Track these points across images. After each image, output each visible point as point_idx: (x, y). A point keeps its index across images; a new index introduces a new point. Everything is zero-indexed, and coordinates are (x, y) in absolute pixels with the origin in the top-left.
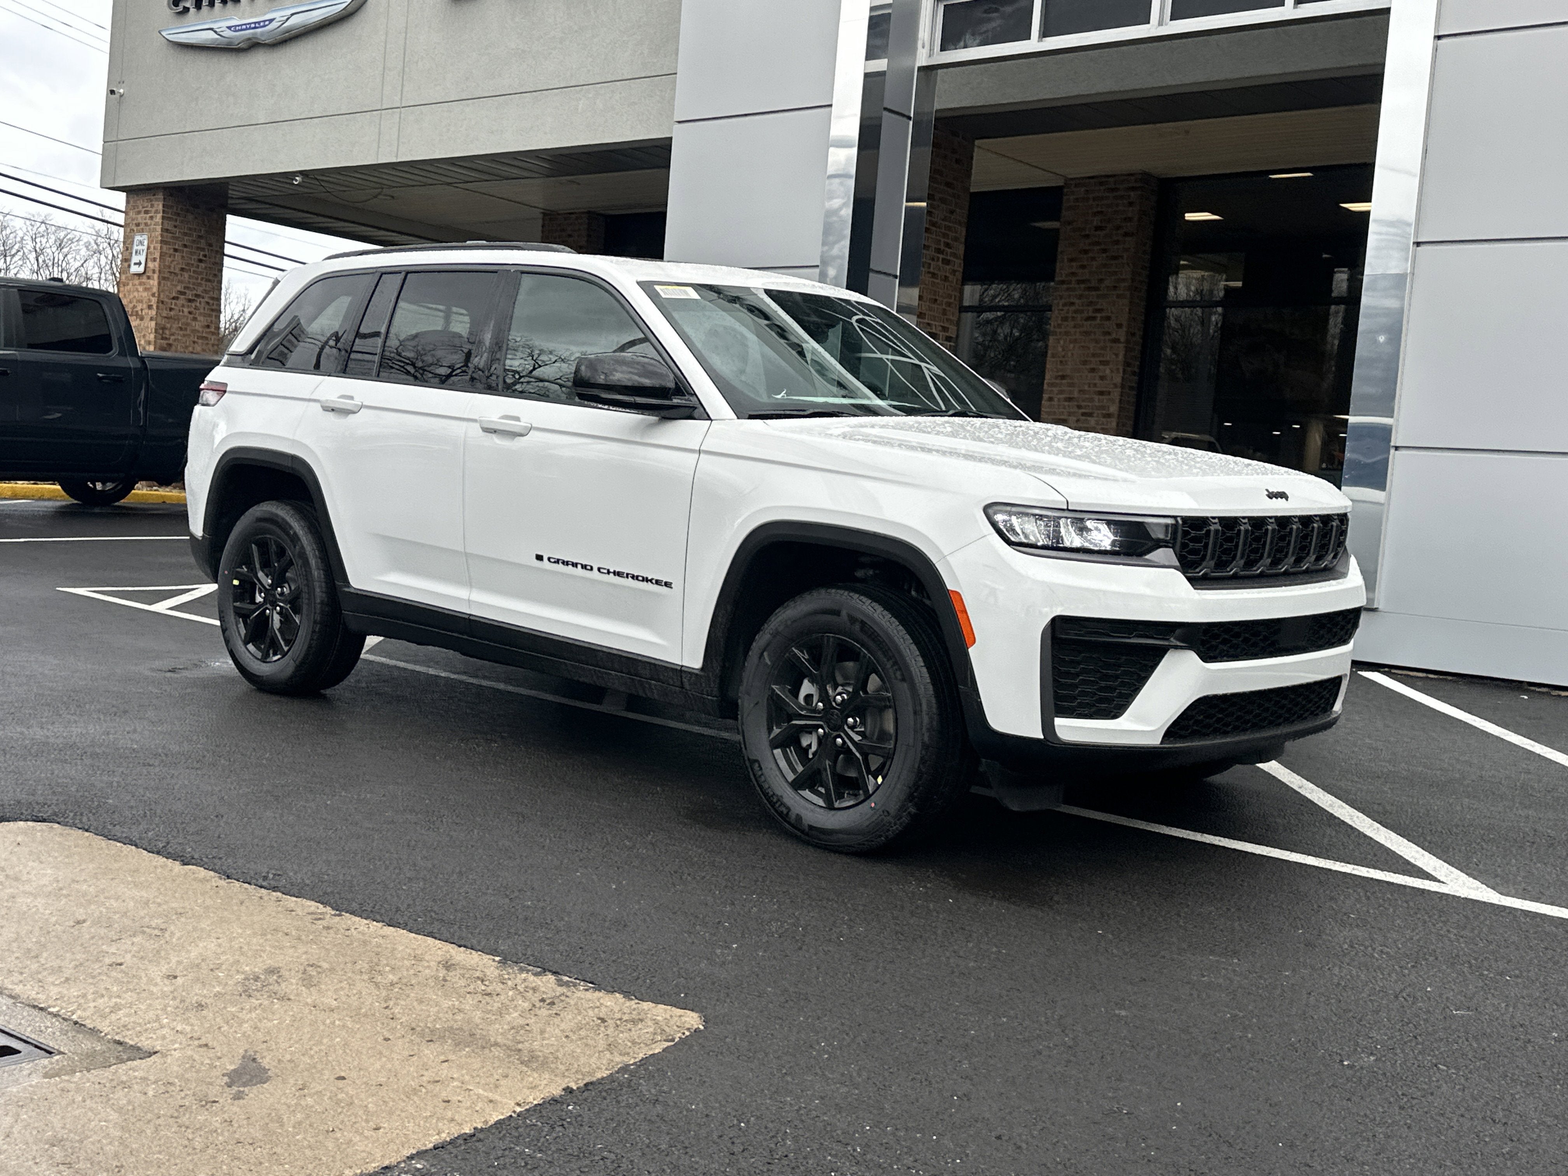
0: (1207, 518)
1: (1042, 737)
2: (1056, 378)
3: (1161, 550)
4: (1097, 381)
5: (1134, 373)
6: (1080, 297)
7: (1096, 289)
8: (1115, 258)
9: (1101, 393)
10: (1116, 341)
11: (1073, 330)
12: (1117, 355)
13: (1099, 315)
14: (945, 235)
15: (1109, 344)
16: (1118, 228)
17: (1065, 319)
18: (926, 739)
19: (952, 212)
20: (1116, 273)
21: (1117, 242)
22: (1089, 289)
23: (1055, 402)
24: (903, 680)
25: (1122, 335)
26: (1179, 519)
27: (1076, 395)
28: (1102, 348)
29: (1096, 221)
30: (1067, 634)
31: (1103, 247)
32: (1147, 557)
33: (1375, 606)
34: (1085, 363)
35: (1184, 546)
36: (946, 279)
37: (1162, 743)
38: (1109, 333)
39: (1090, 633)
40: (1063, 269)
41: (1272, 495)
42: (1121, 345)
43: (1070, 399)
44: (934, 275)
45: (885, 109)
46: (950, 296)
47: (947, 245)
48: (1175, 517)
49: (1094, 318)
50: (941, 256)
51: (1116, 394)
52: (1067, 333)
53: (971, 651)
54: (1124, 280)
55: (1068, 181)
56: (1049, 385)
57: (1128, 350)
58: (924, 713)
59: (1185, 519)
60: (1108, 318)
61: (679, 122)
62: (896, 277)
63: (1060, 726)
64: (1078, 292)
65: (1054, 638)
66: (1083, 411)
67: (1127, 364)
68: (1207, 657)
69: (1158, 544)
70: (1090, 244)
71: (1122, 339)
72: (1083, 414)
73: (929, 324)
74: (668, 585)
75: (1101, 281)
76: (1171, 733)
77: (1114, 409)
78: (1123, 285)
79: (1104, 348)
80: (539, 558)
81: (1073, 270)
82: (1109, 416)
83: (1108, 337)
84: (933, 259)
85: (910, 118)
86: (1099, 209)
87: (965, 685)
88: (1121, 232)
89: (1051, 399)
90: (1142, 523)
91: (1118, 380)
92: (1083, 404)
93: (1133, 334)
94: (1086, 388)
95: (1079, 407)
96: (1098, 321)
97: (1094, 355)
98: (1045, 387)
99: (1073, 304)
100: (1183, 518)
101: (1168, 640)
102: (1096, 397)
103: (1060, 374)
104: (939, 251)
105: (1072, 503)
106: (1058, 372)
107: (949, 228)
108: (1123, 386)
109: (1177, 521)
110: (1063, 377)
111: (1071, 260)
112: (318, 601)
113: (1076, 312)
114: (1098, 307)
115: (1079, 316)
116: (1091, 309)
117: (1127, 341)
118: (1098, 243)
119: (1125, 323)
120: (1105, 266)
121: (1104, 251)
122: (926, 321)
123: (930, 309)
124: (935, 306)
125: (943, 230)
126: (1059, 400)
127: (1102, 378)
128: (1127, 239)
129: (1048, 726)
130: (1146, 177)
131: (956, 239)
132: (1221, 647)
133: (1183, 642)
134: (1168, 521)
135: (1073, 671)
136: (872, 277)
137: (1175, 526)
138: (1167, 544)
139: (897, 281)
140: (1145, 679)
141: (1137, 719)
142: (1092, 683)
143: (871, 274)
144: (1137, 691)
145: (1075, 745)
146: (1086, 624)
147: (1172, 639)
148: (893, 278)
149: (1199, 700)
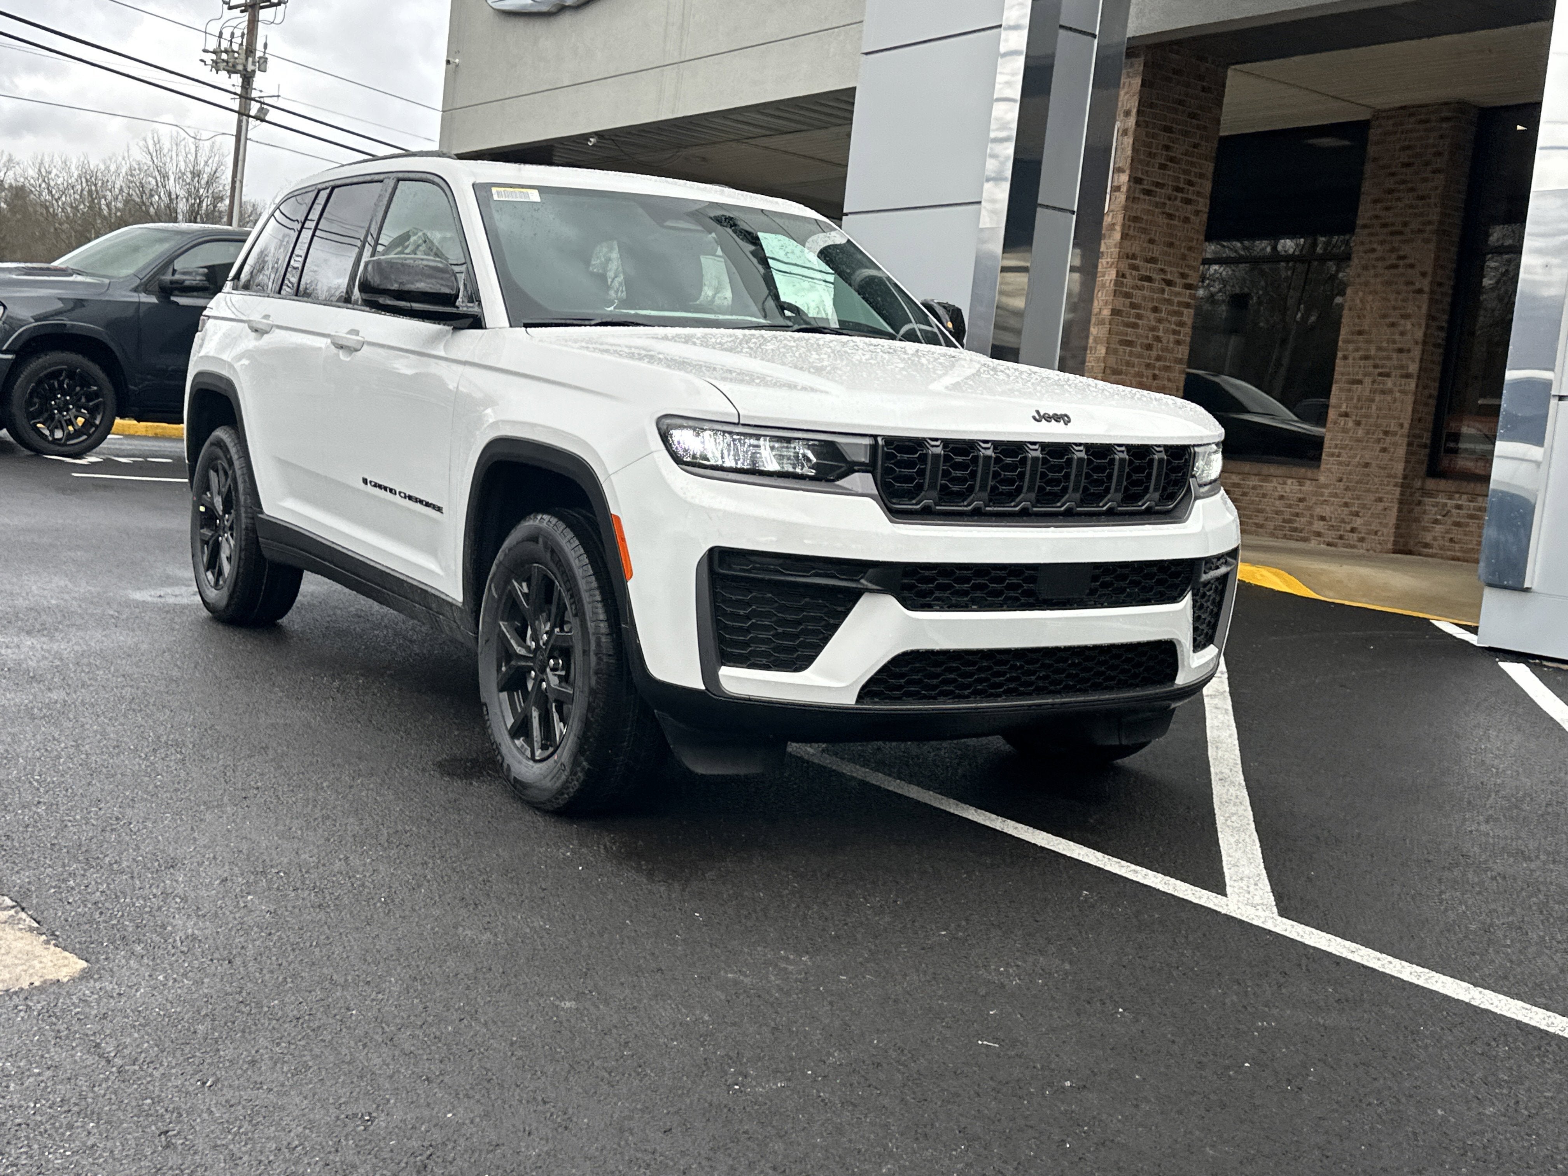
0: (924, 439)
1: (703, 688)
2: (1353, 334)
3: (856, 474)
4: (1397, 337)
5: (1440, 328)
6: (1382, 243)
7: (1401, 233)
8: (1422, 198)
9: (1400, 351)
10: (1420, 291)
11: (1372, 281)
12: (1419, 307)
13: (1401, 262)
14: (1185, 172)
15: (1411, 295)
16: (1427, 164)
17: (1365, 268)
18: (593, 682)
19: (1195, 146)
20: (1421, 215)
21: (1425, 180)
22: (1392, 233)
23: (1350, 361)
24: (576, 615)
25: (1425, 284)
26: (879, 439)
27: (1373, 352)
28: (1404, 300)
29: (1404, 157)
30: (730, 568)
31: (1410, 185)
32: (838, 483)
33: (1526, 586)
34: (1384, 316)
35: (887, 471)
36: (1186, 220)
37: (857, 701)
38: (1412, 283)
39: (759, 569)
40: (1365, 212)
41: (1040, 417)
42: (1425, 296)
43: (1366, 358)
44: (1170, 216)
45: (1062, 27)
46: (1191, 240)
47: (1190, 183)
48: (875, 437)
49: (1395, 266)
50: (1180, 195)
51: (1417, 352)
52: (1366, 284)
53: (630, 584)
54: (1430, 223)
55: (1378, 114)
56: (1344, 342)
57: (1432, 301)
58: (592, 653)
59: (890, 441)
60: (1412, 266)
61: (867, 54)
62: (1073, 212)
63: (724, 676)
64: (1381, 238)
65: (711, 570)
66: (1380, 370)
67: (1431, 317)
68: (910, 604)
69: (852, 468)
70: (1396, 183)
71: (1427, 289)
72: (1380, 374)
73: (1162, 270)
74: (439, 509)
75: (1405, 224)
76: (867, 691)
77: (1413, 368)
78: (1429, 228)
79: (1405, 300)
80: (365, 481)
81: (1377, 213)
82: (1408, 376)
83: (1411, 288)
84: (1170, 199)
85: (1094, 36)
86: (1407, 143)
87: (626, 623)
88: (1429, 168)
89: (1345, 358)
90: (832, 443)
91: (1419, 334)
92: (1380, 363)
93: (1440, 284)
94: (1385, 345)
95: (1376, 366)
96: (1401, 270)
97: (1394, 308)
98: (1340, 343)
99: (1373, 250)
100: (884, 437)
101: (858, 581)
102: (1395, 355)
103: (1357, 328)
104: (1178, 189)
105: (745, 416)
106: (1354, 325)
107: (1192, 164)
108: (1425, 343)
109: (876, 441)
110: (1360, 333)
111: (1375, 201)
112: (243, 526)
113: (1377, 259)
114: (1401, 253)
115: (1380, 264)
116: (1394, 256)
117: (1432, 292)
118: (1404, 182)
119: (1430, 271)
120: (1411, 207)
121: (1412, 190)
122: (1159, 266)
123: (1166, 254)
124: (1171, 251)
125: (1184, 167)
126: (1354, 359)
127: (1402, 334)
128: (1438, 175)
129: (709, 674)
130: (1461, 107)
131: (1201, 176)
132: (937, 594)
133: (877, 584)
134: (867, 441)
135: (742, 612)
136: (1040, 213)
137: (874, 448)
138: (864, 468)
139: (1074, 217)
140: (836, 627)
141: (824, 673)
142: (767, 628)
143: (1039, 209)
144: (826, 640)
145: (745, 699)
146: (753, 558)
147: (862, 581)
148: (1069, 214)
149: (905, 654)
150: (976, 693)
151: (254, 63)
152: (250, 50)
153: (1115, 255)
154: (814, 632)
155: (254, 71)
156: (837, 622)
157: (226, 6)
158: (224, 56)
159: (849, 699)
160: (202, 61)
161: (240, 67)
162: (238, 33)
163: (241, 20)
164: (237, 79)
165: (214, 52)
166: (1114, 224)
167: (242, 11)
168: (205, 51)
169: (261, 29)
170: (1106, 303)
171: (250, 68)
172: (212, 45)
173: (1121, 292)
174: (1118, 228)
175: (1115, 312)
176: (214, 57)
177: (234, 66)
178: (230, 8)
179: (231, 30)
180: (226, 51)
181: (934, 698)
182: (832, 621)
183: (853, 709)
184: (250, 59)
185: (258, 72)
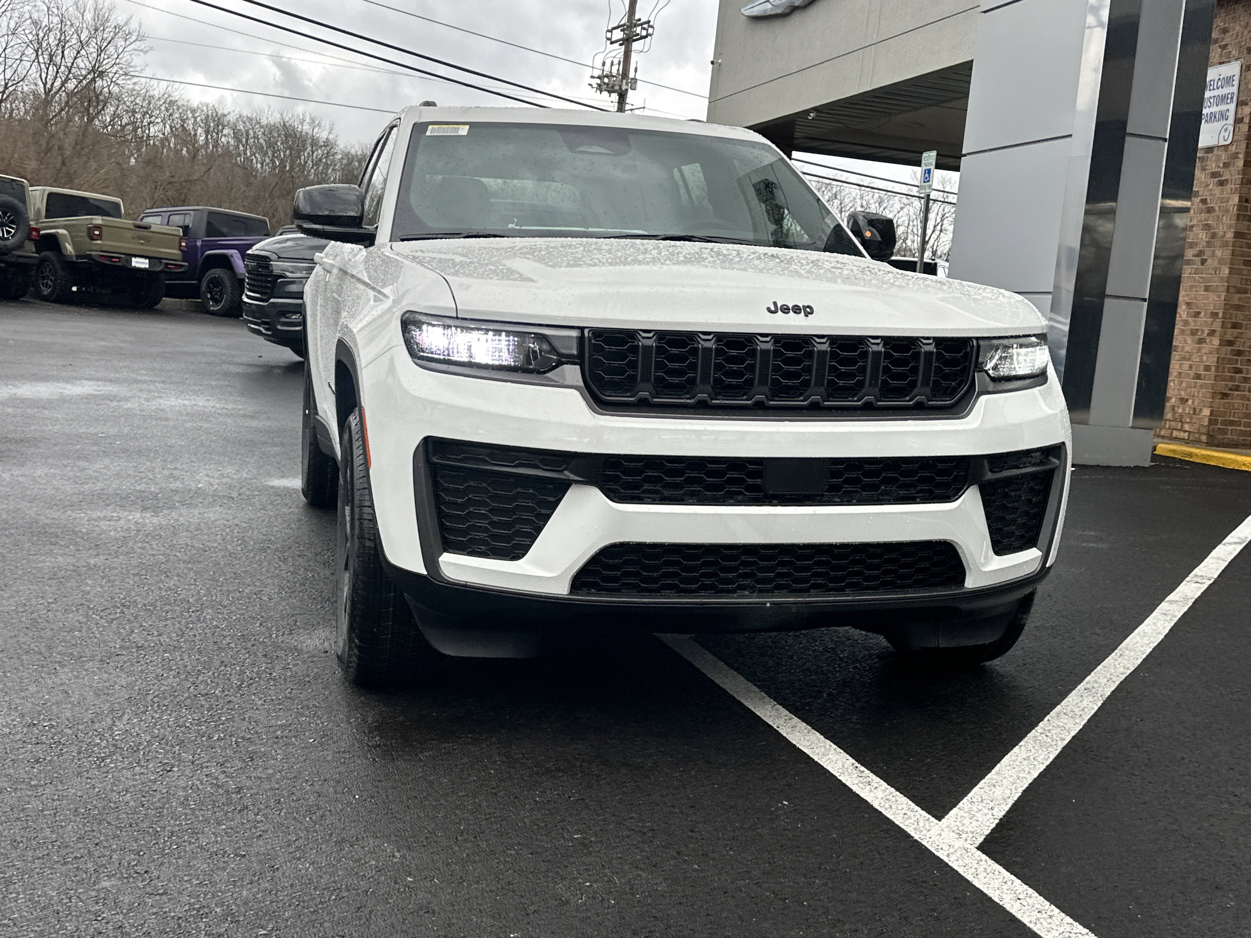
0: (636, 331)
1: (426, 573)
3: (566, 366)
26: (586, 331)
30: (443, 458)
32: (548, 374)
35: (595, 364)
37: (570, 592)
39: (470, 459)
41: (776, 309)
48: (582, 329)
61: (985, 12)
63: (445, 562)
65: (428, 461)
68: (616, 496)
69: (564, 359)
76: (580, 582)
90: (543, 336)
100: (592, 329)
101: (563, 472)
105: (461, 310)
109: (583, 333)
129: (430, 560)
132: (646, 486)
133: (581, 477)
134: (574, 333)
135: (460, 501)
136: (1129, 141)
137: (581, 339)
138: (570, 360)
139: (1167, 144)
140: (547, 517)
141: (536, 563)
142: (484, 517)
143: (1128, 139)
144: (539, 530)
145: (462, 586)
146: (466, 448)
147: (566, 472)
148: (1161, 142)
149: (613, 546)
150: (704, 588)
151: (627, 84)
152: (625, 74)
153: (1239, 182)
154: (527, 522)
155: (627, 90)
156: (548, 512)
157: (609, 42)
158: (606, 80)
159: (562, 589)
160: (590, 85)
161: (617, 88)
162: (616, 61)
163: (619, 51)
164: (615, 97)
165: (599, 78)
166: (1238, 153)
167: (621, 45)
168: (592, 77)
169: (634, 57)
170: (1230, 227)
171: (624, 87)
172: (597, 73)
173: (1245, 216)
174: (1241, 156)
175: (1238, 235)
176: (598, 81)
177: (613, 87)
178: (612, 43)
179: (611, 59)
180: (607, 76)
181: (657, 591)
182: (543, 511)
183: (564, 599)
184: (624, 81)
185: (630, 91)
